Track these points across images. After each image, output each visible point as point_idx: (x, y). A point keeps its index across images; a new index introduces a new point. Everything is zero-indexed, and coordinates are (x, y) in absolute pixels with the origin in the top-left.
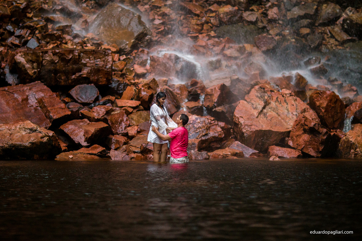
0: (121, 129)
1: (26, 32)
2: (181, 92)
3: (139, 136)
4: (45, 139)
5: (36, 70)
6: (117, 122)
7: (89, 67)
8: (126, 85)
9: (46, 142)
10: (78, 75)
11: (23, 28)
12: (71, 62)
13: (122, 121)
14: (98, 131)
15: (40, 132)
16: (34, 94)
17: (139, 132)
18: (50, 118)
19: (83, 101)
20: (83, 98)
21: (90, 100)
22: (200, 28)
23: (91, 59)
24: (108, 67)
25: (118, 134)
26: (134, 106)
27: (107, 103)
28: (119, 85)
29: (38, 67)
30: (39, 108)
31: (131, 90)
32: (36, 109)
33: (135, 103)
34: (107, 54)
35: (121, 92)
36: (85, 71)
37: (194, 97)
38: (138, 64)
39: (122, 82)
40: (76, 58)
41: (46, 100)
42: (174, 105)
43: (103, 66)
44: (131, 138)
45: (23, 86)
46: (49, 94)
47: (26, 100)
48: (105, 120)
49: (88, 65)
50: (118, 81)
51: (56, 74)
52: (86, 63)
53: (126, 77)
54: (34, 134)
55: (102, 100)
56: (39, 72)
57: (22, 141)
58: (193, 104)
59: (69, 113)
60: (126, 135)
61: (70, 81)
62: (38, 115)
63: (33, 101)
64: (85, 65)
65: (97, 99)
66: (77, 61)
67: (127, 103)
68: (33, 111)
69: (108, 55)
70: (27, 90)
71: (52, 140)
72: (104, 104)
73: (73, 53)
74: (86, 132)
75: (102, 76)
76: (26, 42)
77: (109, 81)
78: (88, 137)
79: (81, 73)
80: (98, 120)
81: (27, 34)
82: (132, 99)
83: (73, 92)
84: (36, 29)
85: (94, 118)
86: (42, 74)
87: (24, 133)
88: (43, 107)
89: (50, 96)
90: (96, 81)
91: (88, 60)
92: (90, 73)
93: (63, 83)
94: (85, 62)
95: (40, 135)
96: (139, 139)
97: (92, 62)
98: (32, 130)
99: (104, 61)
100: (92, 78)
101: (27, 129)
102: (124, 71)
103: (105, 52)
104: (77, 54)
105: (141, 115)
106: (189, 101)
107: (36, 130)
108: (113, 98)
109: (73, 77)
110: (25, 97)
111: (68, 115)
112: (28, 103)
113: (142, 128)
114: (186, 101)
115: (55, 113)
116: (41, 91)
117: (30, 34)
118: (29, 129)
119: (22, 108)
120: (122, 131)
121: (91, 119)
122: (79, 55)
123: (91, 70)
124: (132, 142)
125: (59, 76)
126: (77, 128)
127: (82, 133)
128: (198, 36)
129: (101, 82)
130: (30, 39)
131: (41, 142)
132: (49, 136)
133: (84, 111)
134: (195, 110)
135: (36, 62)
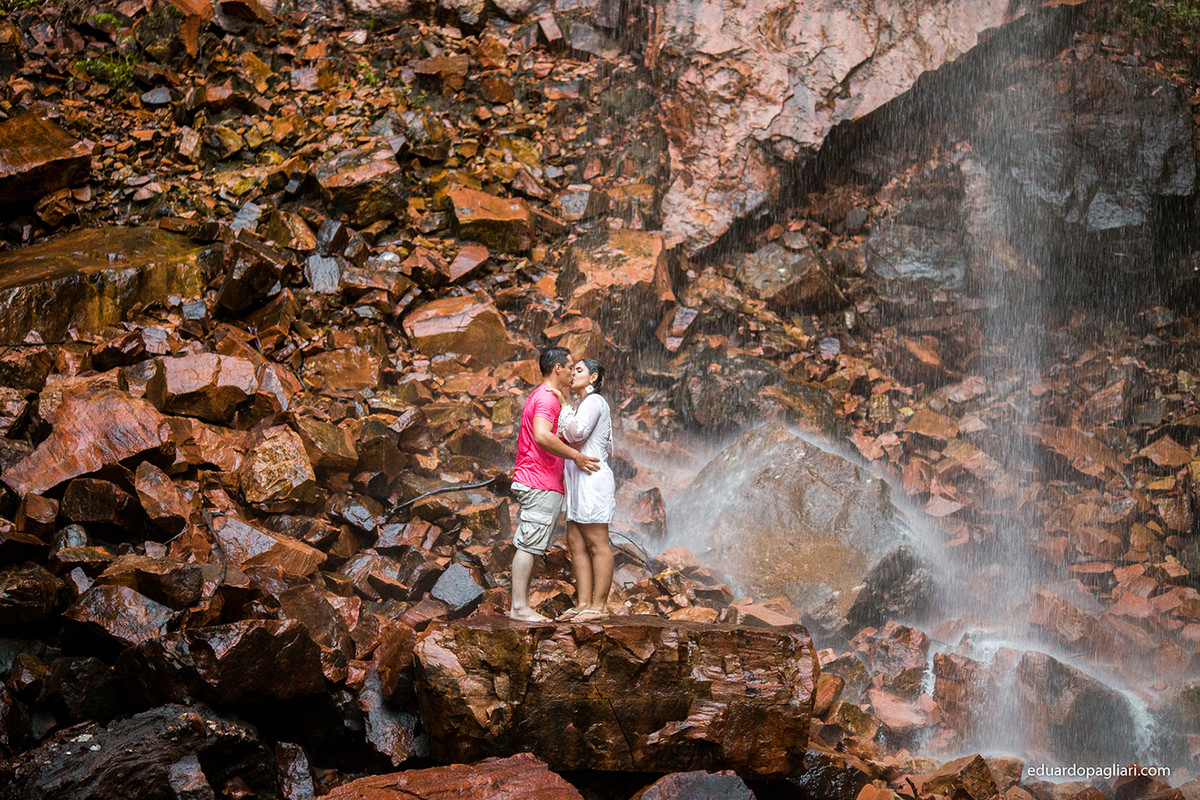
1: (422, 534)
5: (503, 705)
7: (719, 698)
8: (855, 781)
10: (672, 729)
11: (405, 515)
12: (647, 676)
22: (1116, 540)
23: (729, 668)
24: (796, 702)
28: (829, 775)
29: (513, 693)
34: (793, 646)
36: (702, 718)
38: (885, 687)
39: (839, 765)
40: (668, 658)
43: (777, 698)
45: (466, 773)
49: (716, 690)
50: (825, 760)
51: (582, 723)
52: (709, 684)
53: (850, 743)
56: (516, 711)
61: (639, 756)
64: (704, 691)
66: (671, 672)
69: (796, 654)
70: (482, 786)
73: (656, 641)
75: (770, 739)
76: (431, 577)
79: (686, 724)
81: (428, 545)
84: (463, 521)
86: (529, 720)
90: (745, 758)
91: (718, 669)
92: (722, 725)
93: (610, 763)
94: (703, 679)
97: (733, 678)
99: (780, 677)
100: (729, 748)
102: (835, 717)
103: (787, 640)
104: (674, 645)
109: (654, 736)
117: (439, 542)
122: (682, 650)
123: (727, 713)
125: (596, 731)
128: (1111, 574)
129: (768, 764)
130: (447, 566)
135: (507, 672)
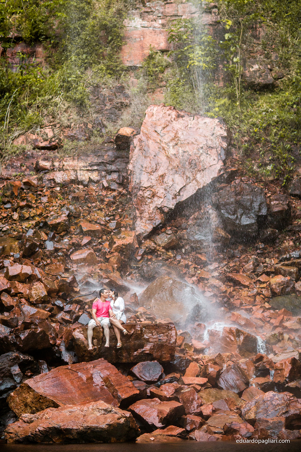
0: (194, 407)
1: (75, 307)
2: (248, 368)
3: (216, 415)
4: (122, 421)
5: (96, 347)
6: (188, 400)
7: (152, 342)
8: (188, 362)
9: (123, 424)
10: (140, 351)
11: (71, 303)
12: (133, 337)
13: (193, 399)
14: (173, 411)
15: (116, 413)
16: (99, 372)
17: (214, 411)
18: (118, 398)
19: (147, 379)
20: (146, 376)
21: (154, 378)
22: (253, 300)
23: (154, 334)
24: (171, 342)
25: (191, 414)
26: (202, 383)
27: (174, 380)
28: (181, 361)
29: (98, 344)
30: (105, 387)
31: (195, 366)
32: (102, 389)
33: (202, 380)
34: (170, 328)
35: (183, 368)
36: (147, 348)
37: (264, 372)
38: (195, 339)
39: (184, 358)
40: (138, 333)
41: (112, 378)
42: (243, 382)
43: (166, 341)
44: (207, 417)
45: (86, 364)
46: (114, 372)
47: (90, 379)
48: (176, 399)
49: (151, 340)
50: (180, 357)
52: (149, 339)
53: (187, 353)
54: (109, 415)
55: (167, 378)
56: (99, 348)
57: (98, 423)
58: (262, 380)
59: (138, 392)
60: (200, 414)
61: (132, 358)
62: (105, 395)
63: (98, 380)
64: (148, 341)
65: (161, 377)
66: (139, 336)
67: (194, 380)
68: (99, 390)
69: (171, 329)
70: (90, 367)
71: (130, 422)
72: (171, 382)
73: (134, 328)
74: (160, 412)
75: (165, 352)
76: (78, 318)
77: (172, 357)
78: (163, 417)
79: (143, 349)
80: (169, 399)
81: (77, 310)
82: (197, 376)
83: (136, 370)
84: (86, 304)
85: (166, 397)
86: (103, 351)
87: (98, 414)
88: (110, 386)
89: (116, 374)
90: (159, 357)
91: (151, 335)
92: (153, 349)
93: (124, 361)
94: (147, 337)
95: (117, 416)
96: (215, 418)
97: (155, 337)
98: (107, 411)
99: (167, 336)
100: (155, 355)
101: (101, 410)
102: (183, 347)
103: (168, 326)
104: (139, 329)
105: (210, 393)
106: (257, 377)
107: (111, 411)
108: (178, 375)
109: (135, 353)
110: (90, 376)
111: (137, 394)
112: (93, 383)
113: (217, 407)
114: (254, 376)
115: (123, 392)
116: (106, 368)
117: (80, 309)
118: (103, 409)
119: (88, 388)
120: (194, 410)
121: (163, 399)
122: (141, 330)
123: (154, 346)
124: (209, 422)
125: (120, 353)
126: (149, 407)
127: (155, 414)
128: (252, 308)
129: (165, 358)
130: (82, 314)
131: (119, 424)
132: (126, 417)
133: (153, 389)
134: (265, 386)
135: (96, 338)
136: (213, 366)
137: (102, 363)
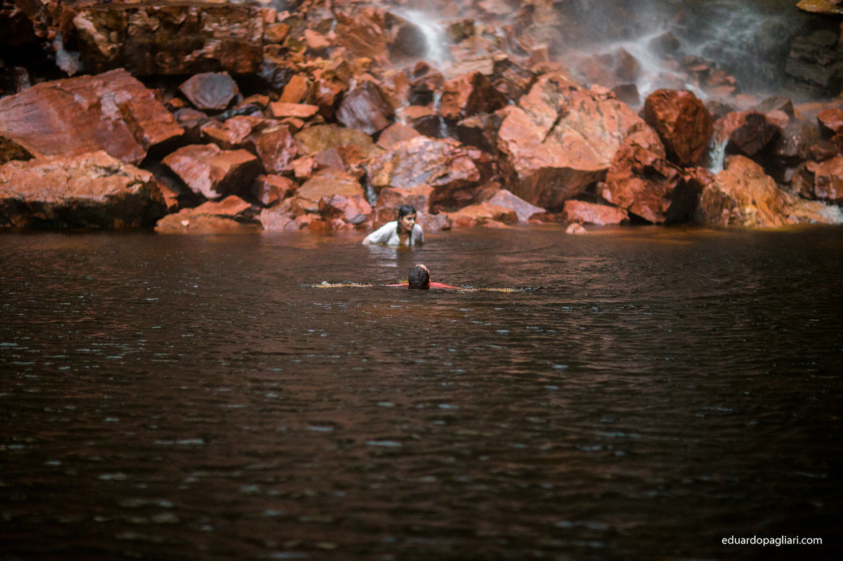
0: (282, 162)
2: (397, 88)
3: (316, 178)
4: (136, 189)
5: (115, 46)
6: (272, 149)
7: (218, 38)
8: (290, 73)
9: (136, 195)
10: (196, 53)
12: (183, 29)
13: (283, 146)
14: (237, 169)
15: (125, 175)
16: (113, 94)
17: (315, 170)
18: (144, 142)
19: (208, 105)
20: (206, 100)
21: (221, 103)
23: (222, 23)
24: (254, 39)
25: (275, 173)
26: (306, 115)
27: (253, 110)
28: (277, 71)
29: (119, 40)
30: (122, 122)
31: (300, 82)
32: (116, 125)
33: (307, 110)
34: (253, 13)
35: (280, 85)
36: (211, 47)
37: (422, 96)
38: (313, 29)
39: (282, 67)
40: (193, 21)
41: (135, 107)
42: (383, 114)
43: (245, 37)
44: (302, 181)
45: (90, 79)
46: (140, 95)
47: (97, 106)
48: (249, 146)
49: (217, 34)
50: (275, 65)
52: (213, 32)
53: (291, 56)
54: (114, 177)
55: (244, 104)
56: (121, 48)
57: (91, 192)
58: (419, 112)
59: (181, 132)
60: (290, 175)
61: (181, 67)
62: (121, 137)
63: (110, 109)
64: (211, 35)
65: (234, 102)
66: (195, 26)
67: (293, 109)
68: (110, 128)
69: (255, 16)
70: (98, 85)
71: (150, 191)
72: (248, 112)
73: (187, 13)
74: (214, 172)
75: (243, 56)
77: (257, 65)
78: (218, 181)
79: (203, 51)
80: (236, 147)
82: (301, 102)
83: (188, 88)
85: (228, 143)
86: (128, 52)
87: (94, 176)
88: (130, 120)
89: (143, 98)
90: (231, 65)
91: (217, 24)
92: (220, 50)
93: (167, 71)
94: (210, 29)
95: (126, 180)
96: (315, 184)
97: (224, 28)
98: (110, 171)
99: (247, 27)
100: (224, 61)
101: (101, 168)
102: (286, 44)
103: (249, 9)
104: (195, 14)
105: (318, 134)
106: (412, 104)
107: (117, 171)
108: (264, 99)
109: (188, 57)
110: (95, 100)
111: (178, 137)
112: (101, 113)
113: (322, 162)
114: (408, 104)
115: (153, 132)
116: (126, 88)
118: (104, 168)
119: (90, 123)
120: (283, 166)
121: (223, 145)
122: (199, 16)
123: (222, 45)
124: (302, 191)
125: (161, 56)
126: (196, 162)
127: (206, 174)
129: (243, 68)
131: (128, 196)
132: (142, 182)
133: (209, 128)
134: (423, 123)
135: (116, 30)
136: (329, 83)
137: (121, 76)
